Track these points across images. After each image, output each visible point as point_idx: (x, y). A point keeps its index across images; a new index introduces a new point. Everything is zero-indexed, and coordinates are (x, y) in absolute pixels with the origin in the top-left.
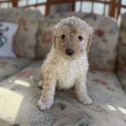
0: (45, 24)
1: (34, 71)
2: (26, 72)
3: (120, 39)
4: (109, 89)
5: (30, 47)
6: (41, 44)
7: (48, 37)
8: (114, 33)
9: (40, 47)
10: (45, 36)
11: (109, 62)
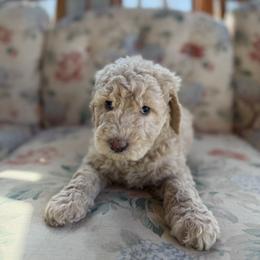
0: (63, 35)
2: (31, 153)
3: (237, 62)
5: (24, 95)
6: (55, 85)
7: (71, 67)
8: (225, 49)
9: (52, 94)
10: (63, 65)
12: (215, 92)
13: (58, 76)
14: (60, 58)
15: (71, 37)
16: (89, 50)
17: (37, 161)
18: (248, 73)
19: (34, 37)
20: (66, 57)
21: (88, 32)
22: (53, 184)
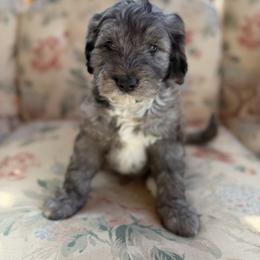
0: (38, 18)
1: (31, 156)
3: (225, 47)
4: (242, 169)
6: (31, 75)
7: (48, 55)
9: (29, 84)
10: (39, 52)
11: (207, 102)
12: (202, 80)
13: (35, 65)
14: (35, 45)
15: (46, 21)
16: (67, 34)
17: (12, 174)
18: (235, 59)
19: (6, 20)
20: (42, 44)
21: (65, 15)
22: (27, 211)
